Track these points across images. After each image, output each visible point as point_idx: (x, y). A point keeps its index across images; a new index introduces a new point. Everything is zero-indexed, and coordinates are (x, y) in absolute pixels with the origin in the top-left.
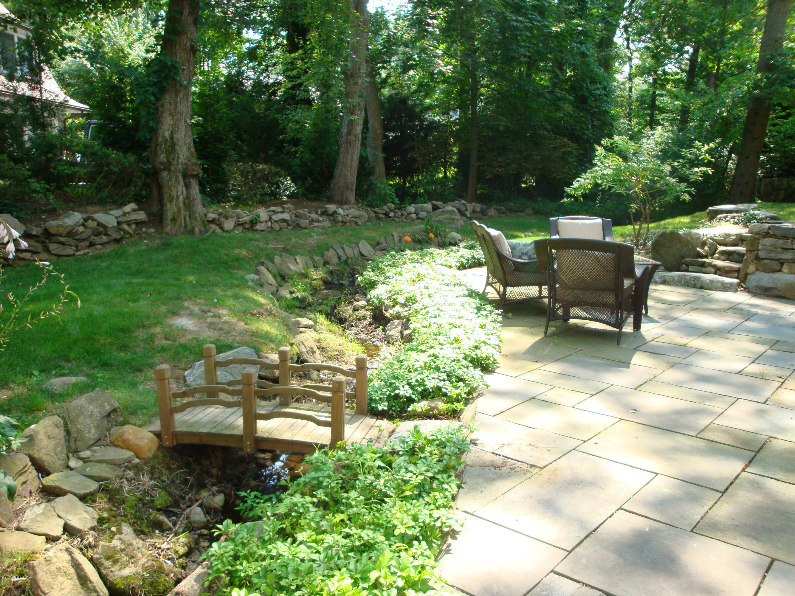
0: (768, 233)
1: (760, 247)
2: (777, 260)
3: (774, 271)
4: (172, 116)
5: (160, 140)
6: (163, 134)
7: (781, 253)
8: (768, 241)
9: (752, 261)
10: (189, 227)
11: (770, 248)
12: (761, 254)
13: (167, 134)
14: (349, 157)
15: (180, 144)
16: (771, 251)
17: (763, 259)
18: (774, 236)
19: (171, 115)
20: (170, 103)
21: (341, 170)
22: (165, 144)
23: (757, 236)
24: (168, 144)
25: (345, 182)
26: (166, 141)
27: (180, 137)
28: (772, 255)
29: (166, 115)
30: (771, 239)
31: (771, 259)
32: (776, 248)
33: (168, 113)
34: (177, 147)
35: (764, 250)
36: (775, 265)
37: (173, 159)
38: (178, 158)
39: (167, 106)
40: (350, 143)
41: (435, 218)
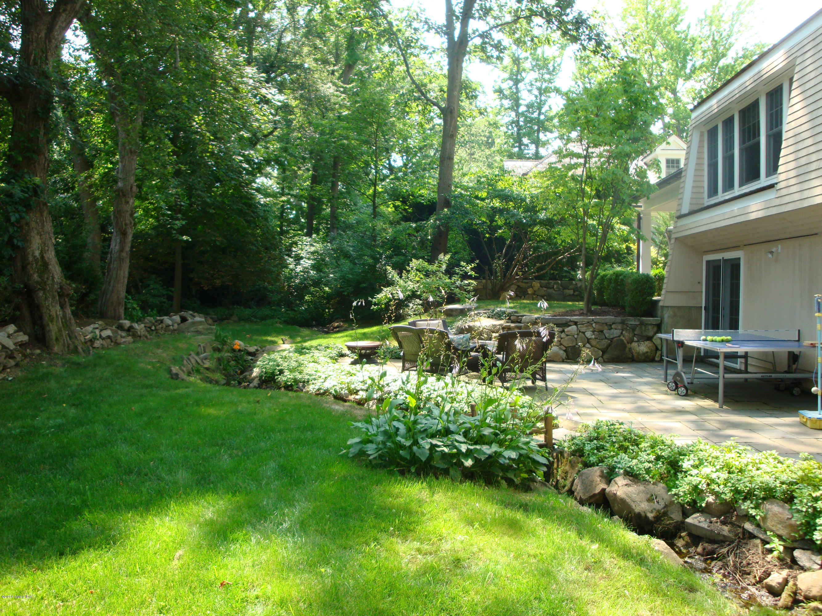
4: (41, 235)
5: (31, 259)
6: (33, 253)
10: (72, 347)
13: (37, 253)
14: (122, 274)
15: (52, 263)
19: (39, 233)
20: (37, 222)
21: (114, 287)
22: (37, 263)
24: (40, 263)
25: (118, 298)
26: (36, 260)
27: (51, 257)
29: (34, 233)
33: (36, 232)
34: (50, 267)
37: (48, 279)
38: (53, 278)
39: (33, 225)
40: (123, 259)
41: (192, 329)
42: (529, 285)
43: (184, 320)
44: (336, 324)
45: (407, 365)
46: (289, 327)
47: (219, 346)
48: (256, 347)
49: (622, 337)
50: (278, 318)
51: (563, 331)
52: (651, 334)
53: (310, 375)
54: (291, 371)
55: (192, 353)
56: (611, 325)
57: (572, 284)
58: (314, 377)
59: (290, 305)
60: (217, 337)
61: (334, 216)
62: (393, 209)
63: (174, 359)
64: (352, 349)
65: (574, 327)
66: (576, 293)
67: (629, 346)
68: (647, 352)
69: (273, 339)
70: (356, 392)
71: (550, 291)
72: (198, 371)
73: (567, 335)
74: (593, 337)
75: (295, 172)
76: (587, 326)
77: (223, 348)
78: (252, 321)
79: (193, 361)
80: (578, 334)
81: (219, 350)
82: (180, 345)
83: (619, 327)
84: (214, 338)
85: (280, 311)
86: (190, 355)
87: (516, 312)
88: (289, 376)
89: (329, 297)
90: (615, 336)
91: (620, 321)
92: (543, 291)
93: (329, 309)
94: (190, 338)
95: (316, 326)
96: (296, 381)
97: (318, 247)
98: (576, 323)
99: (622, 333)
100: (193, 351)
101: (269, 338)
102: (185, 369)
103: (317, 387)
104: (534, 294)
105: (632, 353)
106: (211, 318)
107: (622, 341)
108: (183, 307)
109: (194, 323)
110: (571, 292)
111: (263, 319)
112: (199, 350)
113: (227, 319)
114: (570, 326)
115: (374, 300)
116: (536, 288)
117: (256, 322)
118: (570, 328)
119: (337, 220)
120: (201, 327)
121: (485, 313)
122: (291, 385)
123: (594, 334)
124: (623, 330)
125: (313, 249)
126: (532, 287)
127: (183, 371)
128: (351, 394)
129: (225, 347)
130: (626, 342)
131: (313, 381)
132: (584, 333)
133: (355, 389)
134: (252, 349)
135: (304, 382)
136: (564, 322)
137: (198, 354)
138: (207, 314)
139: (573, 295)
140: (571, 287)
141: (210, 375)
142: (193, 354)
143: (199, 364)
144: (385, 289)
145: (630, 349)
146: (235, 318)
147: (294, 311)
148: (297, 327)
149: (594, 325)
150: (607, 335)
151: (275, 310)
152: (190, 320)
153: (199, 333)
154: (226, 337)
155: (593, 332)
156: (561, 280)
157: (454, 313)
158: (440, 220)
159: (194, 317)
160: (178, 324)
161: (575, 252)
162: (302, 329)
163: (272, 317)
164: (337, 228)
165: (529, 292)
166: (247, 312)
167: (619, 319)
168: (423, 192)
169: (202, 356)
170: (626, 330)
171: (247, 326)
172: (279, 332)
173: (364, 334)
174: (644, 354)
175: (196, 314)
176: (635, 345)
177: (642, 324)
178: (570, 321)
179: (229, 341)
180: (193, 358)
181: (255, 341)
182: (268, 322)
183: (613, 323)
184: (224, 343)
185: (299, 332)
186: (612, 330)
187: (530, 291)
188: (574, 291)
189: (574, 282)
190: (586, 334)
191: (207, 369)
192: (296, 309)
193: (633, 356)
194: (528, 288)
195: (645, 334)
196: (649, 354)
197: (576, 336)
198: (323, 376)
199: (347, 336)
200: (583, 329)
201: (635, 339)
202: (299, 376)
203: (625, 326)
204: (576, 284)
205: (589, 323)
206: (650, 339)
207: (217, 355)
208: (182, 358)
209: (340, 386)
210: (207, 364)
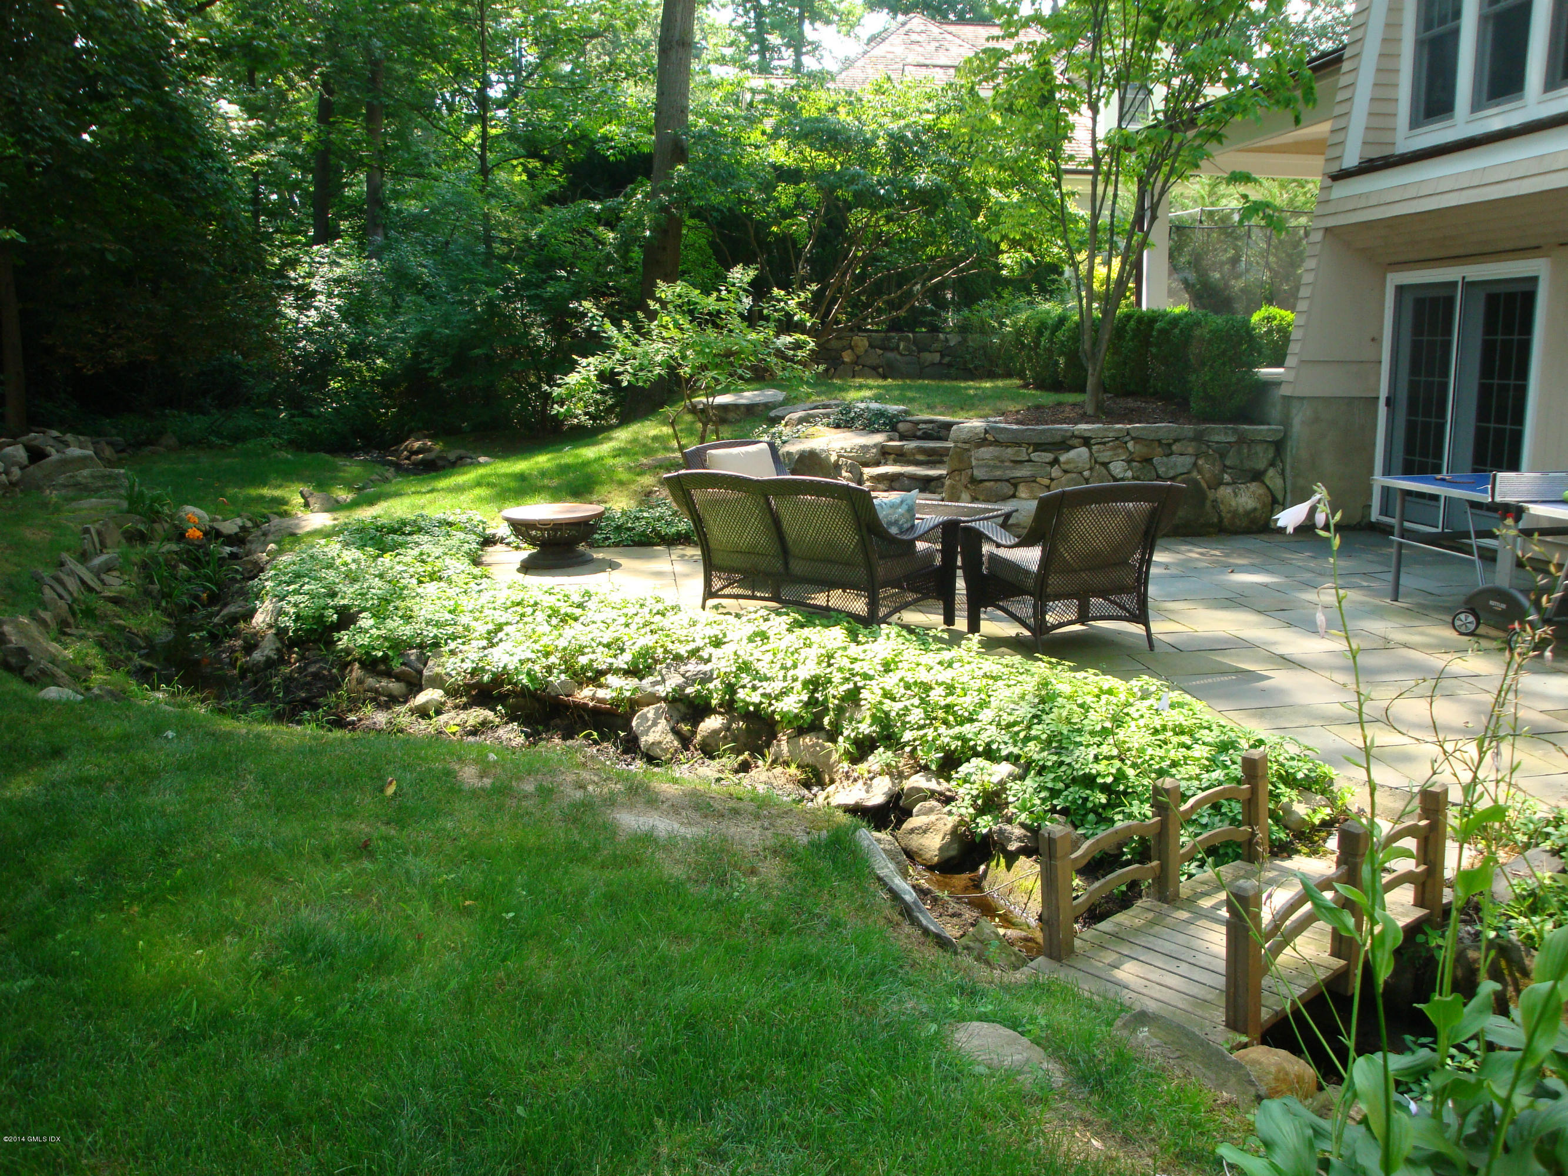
0: (985, 439)
1: (974, 463)
2: (1007, 481)
3: (1004, 499)
7: (1011, 469)
8: (986, 452)
9: (966, 487)
11: (991, 463)
12: (979, 474)
16: (995, 467)
17: (982, 481)
18: (996, 443)
23: (966, 446)
28: (998, 473)
30: (991, 448)
31: (996, 481)
32: (1002, 461)
35: (982, 466)
36: (1007, 489)
41: (61, 479)
42: (845, 343)
43: (36, 455)
44: (417, 445)
45: (717, 584)
46: (308, 457)
47: (142, 527)
48: (239, 521)
49: (1195, 474)
50: (274, 435)
51: (1056, 461)
52: (1261, 465)
53: (438, 624)
54: (380, 614)
55: (66, 556)
56: (1169, 445)
57: (937, 340)
58: (450, 630)
59: (298, 404)
60: (135, 500)
61: (375, 197)
62: (524, 177)
63: (10, 586)
64: (521, 528)
65: (1084, 450)
66: (946, 360)
67: (1211, 494)
68: (1255, 509)
69: (277, 493)
70: (597, 677)
71: (890, 355)
72: (89, 613)
73: (1066, 472)
74: (1129, 474)
75: (282, 95)
76: (1113, 449)
77: (152, 531)
78: (211, 446)
79: (72, 584)
80: (1091, 469)
81: (143, 538)
82: (30, 534)
83: (1190, 450)
84: (125, 505)
85: (277, 418)
86: (62, 564)
87: (906, 412)
88: (374, 632)
89: (388, 382)
90: (1180, 470)
91: (1191, 434)
92: (875, 357)
93: (387, 407)
94: (57, 509)
95: (366, 449)
96: (398, 645)
97: (349, 267)
98: (1086, 442)
99: (1195, 464)
100: (68, 550)
101: (266, 492)
102: (47, 616)
103: (468, 665)
104: (856, 363)
105: (1220, 516)
106: (109, 443)
107: (1196, 483)
108: (35, 421)
109: (66, 464)
110: (937, 357)
111: (238, 437)
112: (88, 546)
113: (150, 442)
114: (1073, 447)
115: (556, 391)
116: (860, 351)
117: (222, 447)
118: (1072, 454)
119: (383, 208)
120: (86, 472)
121: (828, 416)
122: (385, 658)
123: (1130, 468)
124: (1197, 456)
125: (338, 272)
126: (851, 348)
127: (43, 623)
128: (580, 685)
129: (157, 526)
130: (1204, 485)
131: (452, 645)
132: (1105, 465)
133: (589, 666)
134: (230, 527)
135: (421, 646)
136: (1058, 438)
137: (84, 557)
138: (96, 433)
139: (940, 363)
140: (937, 346)
141: (130, 622)
142: (72, 564)
143: (90, 589)
144: (584, 362)
145: (1215, 501)
146: (170, 440)
147: (311, 415)
148: (327, 457)
149: (1130, 445)
150: (1161, 470)
151: (264, 416)
152: (55, 456)
153: (84, 489)
154: (158, 499)
155: (1129, 462)
156: (913, 332)
157: (731, 416)
158: (668, 191)
159: (67, 445)
160: (23, 468)
161: (969, 267)
162: (340, 461)
163: (261, 433)
164: (384, 226)
165: (846, 360)
166: (198, 423)
167: (1188, 429)
168: (613, 129)
169: (97, 561)
170: (1206, 455)
171: (205, 460)
172: (290, 475)
173: (522, 477)
174: (1247, 513)
175: (69, 437)
176: (1225, 492)
177: (1243, 440)
178: (1073, 436)
179: (166, 510)
180: (72, 573)
181: (234, 500)
182: (250, 445)
183: (1176, 441)
184: (154, 517)
185: (337, 469)
186: (1173, 458)
187: (847, 357)
188: (942, 356)
189: (941, 336)
190: (1111, 466)
191: (116, 601)
192: (315, 411)
193: (1221, 519)
194: (844, 349)
195: (1248, 465)
196: (1258, 514)
197: (1086, 474)
198: (481, 628)
199: (479, 484)
200: (1104, 457)
201: (1227, 478)
202: (406, 631)
203: (1204, 448)
204: (947, 340)
205: (1120, 441)
206: (1257, 476)
207: (138, 553)
208: (37, 579)
209: (544, 662)
210: (116, 585)
